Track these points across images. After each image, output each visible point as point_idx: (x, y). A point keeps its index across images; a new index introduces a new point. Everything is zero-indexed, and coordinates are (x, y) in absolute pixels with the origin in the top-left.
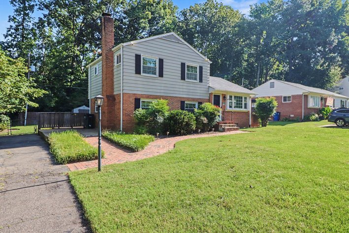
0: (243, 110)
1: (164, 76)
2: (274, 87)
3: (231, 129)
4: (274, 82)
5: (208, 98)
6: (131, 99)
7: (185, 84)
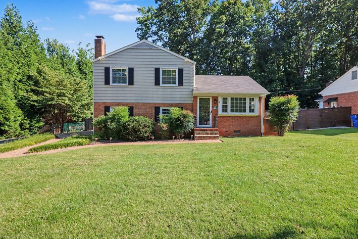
0: (248, 114)
1: (134, 83)
2: (356, 78)
3: (204, 137)
4: (356, 71)
5: (191, 102)
6: (101, 107)
7: (160, 90)
